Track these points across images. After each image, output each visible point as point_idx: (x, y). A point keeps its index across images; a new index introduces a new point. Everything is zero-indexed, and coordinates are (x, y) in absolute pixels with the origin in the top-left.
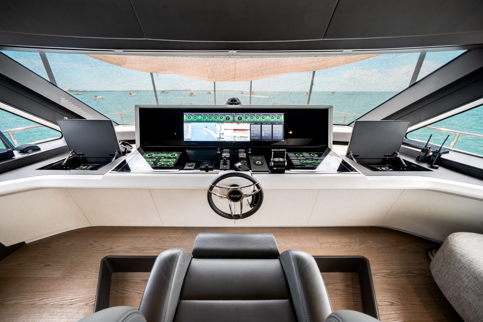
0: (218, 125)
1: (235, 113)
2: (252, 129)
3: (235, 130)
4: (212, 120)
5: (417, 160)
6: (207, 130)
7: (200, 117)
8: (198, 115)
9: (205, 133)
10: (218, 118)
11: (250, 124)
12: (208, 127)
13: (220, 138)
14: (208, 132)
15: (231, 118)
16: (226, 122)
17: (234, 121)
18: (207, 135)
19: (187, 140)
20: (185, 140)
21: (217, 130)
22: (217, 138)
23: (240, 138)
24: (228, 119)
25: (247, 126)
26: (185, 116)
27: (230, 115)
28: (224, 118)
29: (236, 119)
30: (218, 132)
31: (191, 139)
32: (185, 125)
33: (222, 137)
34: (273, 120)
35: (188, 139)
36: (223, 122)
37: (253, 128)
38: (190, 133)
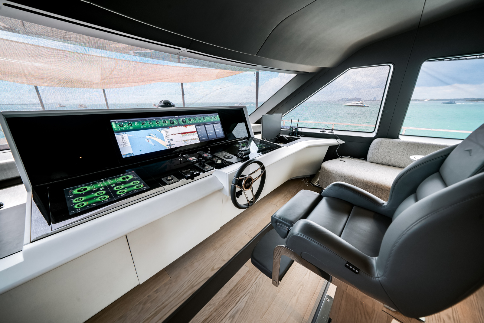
0: (163, 131)
1: (177, 116)
2: (198, 131)
3: (182, 134)
4: (155, 126)
5: (289, 135)
6: (151, 138)
7: (137, 124)
8: (134, 122)
9: (150, 142)
10: (161, 123)
11: (195, 126)
12: (152, 135)
13: (170, 145)
14: (153, 141)
15: (176, 122)
16: (171, 127)
17: (179, 125)
18: (153, 144)
19: (128, 156)
20: (124, 157)
21: (164, 137)
22: (167, 146)
23: (191, 141)
24: (172, 123)
25: (192, 128)
26: (113, 124)
27: (172, 118)
28: (168, 123)
29: (181, 121)
30: (166, 138)
31: (133, 153)
32: (119, 137)
33: (172, 143)
34: (212, 120)
35: (128, 154)
36: (168, 127)
37: (199, 129)
38: (130, 145)
